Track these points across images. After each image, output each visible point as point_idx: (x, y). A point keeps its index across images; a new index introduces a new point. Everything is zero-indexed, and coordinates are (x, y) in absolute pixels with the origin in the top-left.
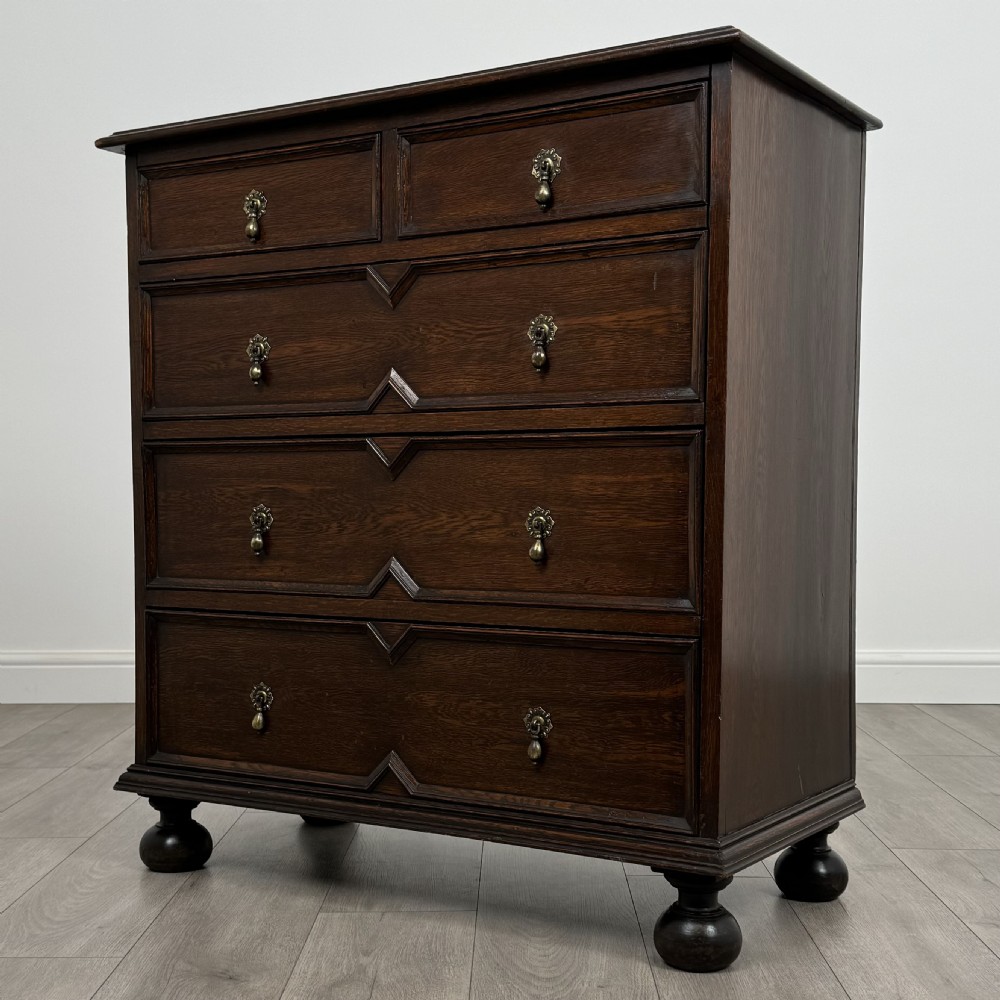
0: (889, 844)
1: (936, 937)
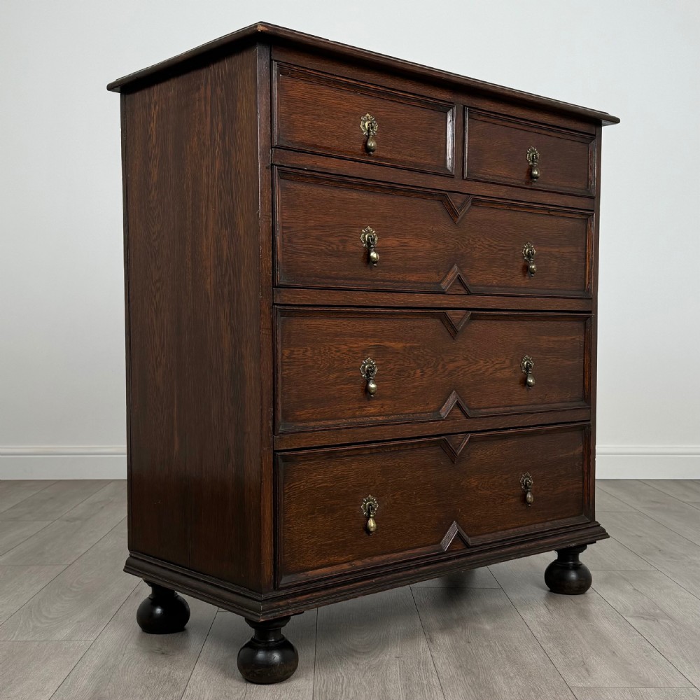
1: (606, 626)
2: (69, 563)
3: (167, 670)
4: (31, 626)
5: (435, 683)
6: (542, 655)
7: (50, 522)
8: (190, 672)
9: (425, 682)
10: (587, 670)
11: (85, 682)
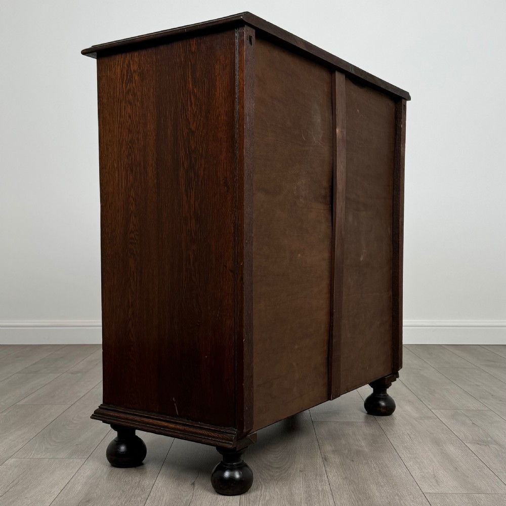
0: (430, 407)
1: (451, 449)
2: (72, 403)
3: (137, 479)
4: (44, 448)
5: (327, 490)
6: (405, 471)
7: (60, 374)
8: (154, 481)
9: (320, 489)
10: (437, 481)
11: (80, 487)
